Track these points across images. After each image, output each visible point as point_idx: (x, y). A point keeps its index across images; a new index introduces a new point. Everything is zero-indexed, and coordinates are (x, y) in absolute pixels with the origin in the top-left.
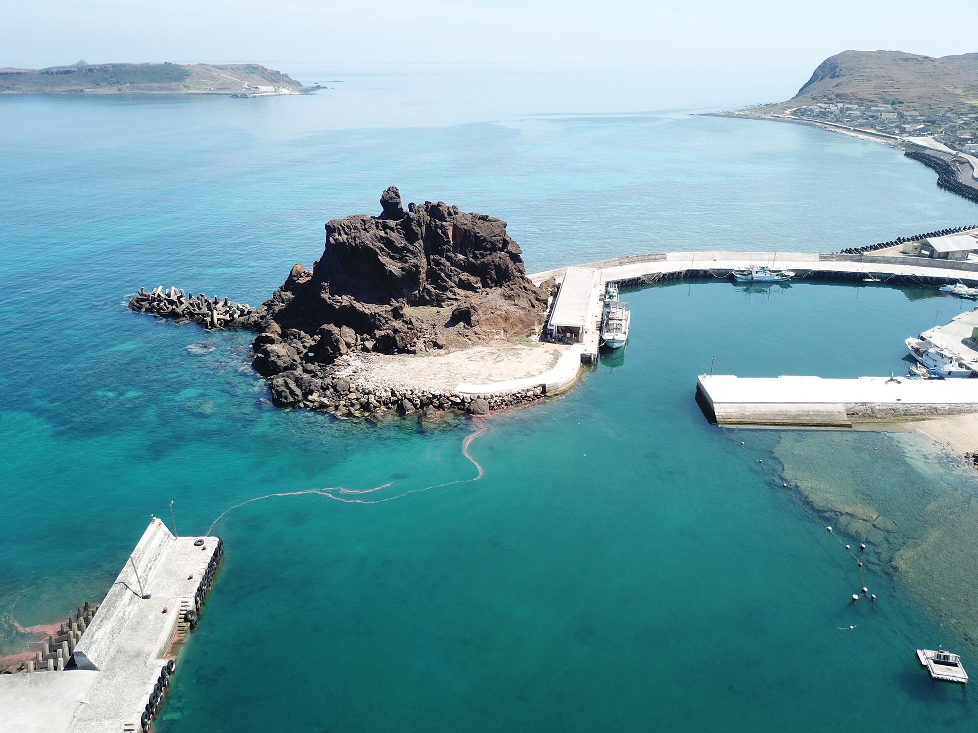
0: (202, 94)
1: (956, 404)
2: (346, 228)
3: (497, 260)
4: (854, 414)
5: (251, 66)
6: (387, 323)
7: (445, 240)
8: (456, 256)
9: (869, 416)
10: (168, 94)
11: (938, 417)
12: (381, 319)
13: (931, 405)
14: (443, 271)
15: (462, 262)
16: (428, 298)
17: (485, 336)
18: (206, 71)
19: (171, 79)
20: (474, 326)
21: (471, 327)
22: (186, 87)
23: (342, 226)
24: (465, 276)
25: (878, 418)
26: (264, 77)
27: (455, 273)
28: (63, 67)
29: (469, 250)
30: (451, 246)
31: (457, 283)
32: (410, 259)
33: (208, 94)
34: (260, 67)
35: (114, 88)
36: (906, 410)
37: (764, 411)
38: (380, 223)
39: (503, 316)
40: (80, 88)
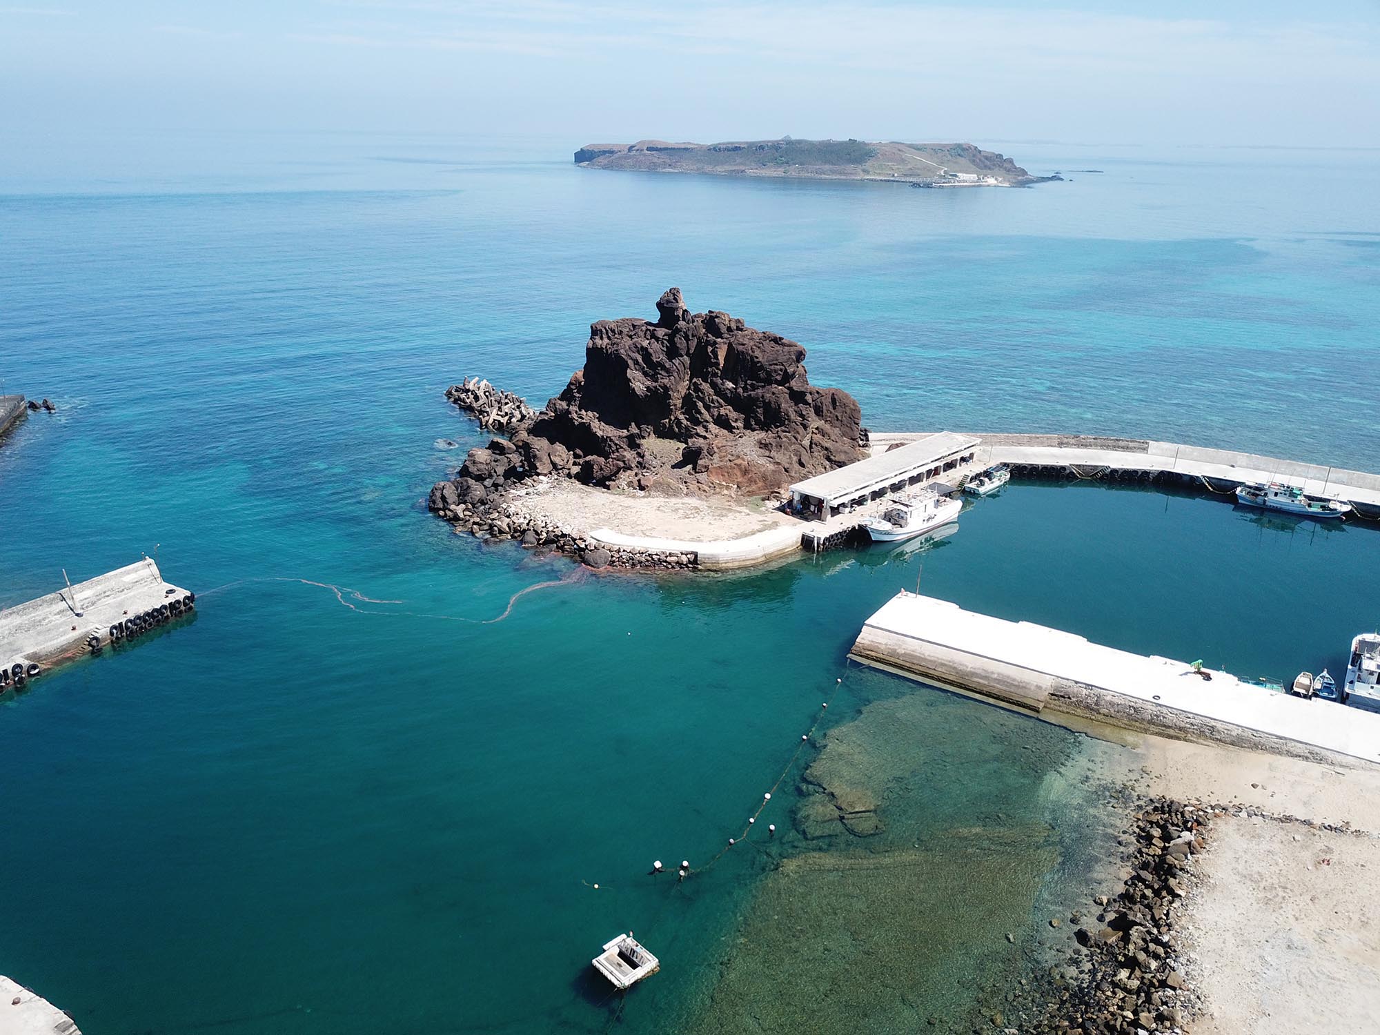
0: (881, 180)
1: (1257, 731)
2: (610, 331)
3: (768, 395)
4: (1064, 698)
5: (959, 146)
6: (618, 452)
7: (712, 360)
8: (723, 384)
9: (1088, 707)
10: (839, 179)
11: (1209, 742)
12: (613, 445)
13: (1208, 720)
14: (702, 400)
15: (728, 392)
16: (677, 430)
17: (710, 487)
18: (897, 151)
19: (851, 161)
20: (699, 473)
21: (696, 472)
22: (864, 171)
23: (605, 329)
24: (727, 411)
25: (1100, 713)
26: (974, 161)
27: (717, 404)
28: (732, 143)
29: (741, 378)
30: (720, 370)
31: (715, 418)
32: (662, 378)
33: (888, 181)
34: (973, 148)
35: (780, 169)
36: (1156, 715)
37: (926, 655)
38: (650, 330)
39: (743, 467)
40: (742, 168)
